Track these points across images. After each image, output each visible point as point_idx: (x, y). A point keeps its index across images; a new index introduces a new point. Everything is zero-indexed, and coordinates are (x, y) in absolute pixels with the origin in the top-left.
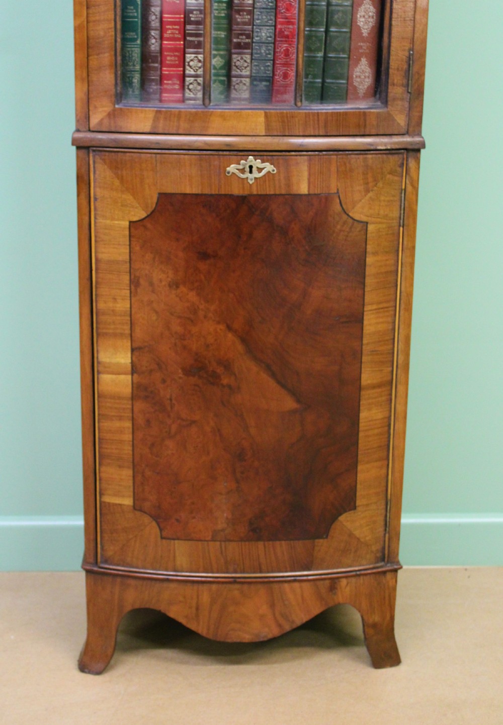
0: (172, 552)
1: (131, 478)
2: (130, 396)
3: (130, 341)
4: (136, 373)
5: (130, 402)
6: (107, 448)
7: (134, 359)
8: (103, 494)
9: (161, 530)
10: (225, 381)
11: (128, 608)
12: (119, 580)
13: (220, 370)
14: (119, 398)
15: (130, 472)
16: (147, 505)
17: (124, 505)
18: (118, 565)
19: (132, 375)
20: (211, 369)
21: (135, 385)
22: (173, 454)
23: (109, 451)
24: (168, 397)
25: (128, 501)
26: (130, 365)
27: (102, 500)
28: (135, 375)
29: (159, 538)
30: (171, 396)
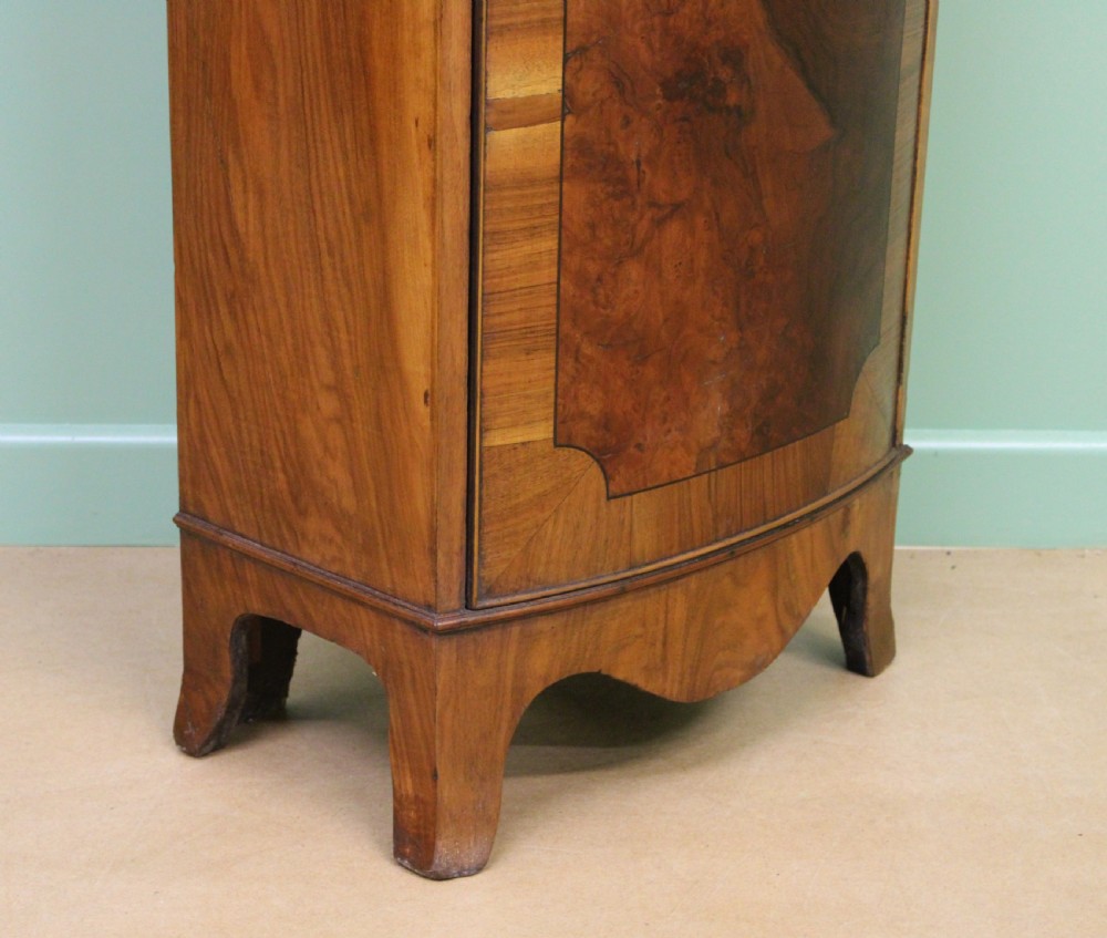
0: (627, 523)
1: (553, 372)
2: (557, 173)
3: (561, 37)
4: (570, 112)
5: (556, 188)
6: (500, 314)
7: (567, 79)
8: (487, 430)
9: (607, 478)
10: (732, 100)
11: (536, 689)
12: (516, 629)
13: (725, 73)
14: (532, 182)
15: (550, 359)
16: (582, 429)
17: (533, 442)
18: (516, 592)
19: (563, 121)
20: (712, 76)
21: (568, 145)
22: (636, 292)
23: (504, 319)
24: (633, 157)
25: (542, 432)
26: (561, 94)
27: (486, 444)
28: (570, 119)
29: (603, 499)
30: (639, 155)
